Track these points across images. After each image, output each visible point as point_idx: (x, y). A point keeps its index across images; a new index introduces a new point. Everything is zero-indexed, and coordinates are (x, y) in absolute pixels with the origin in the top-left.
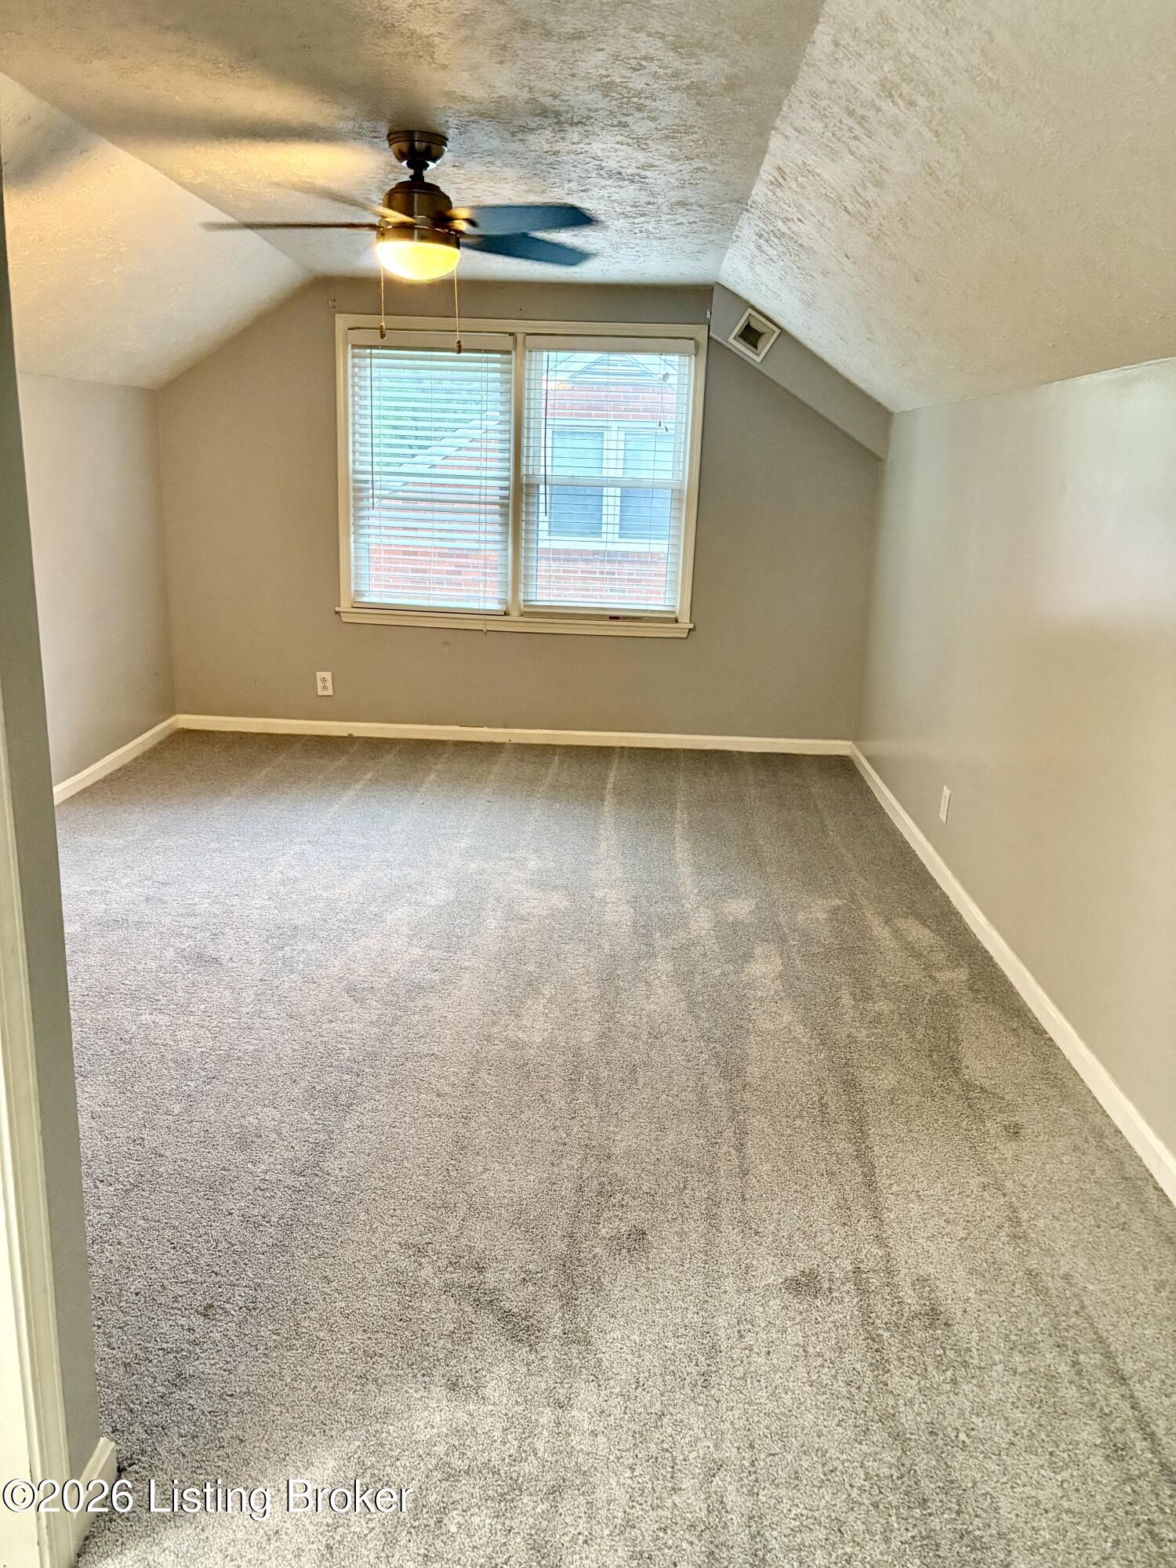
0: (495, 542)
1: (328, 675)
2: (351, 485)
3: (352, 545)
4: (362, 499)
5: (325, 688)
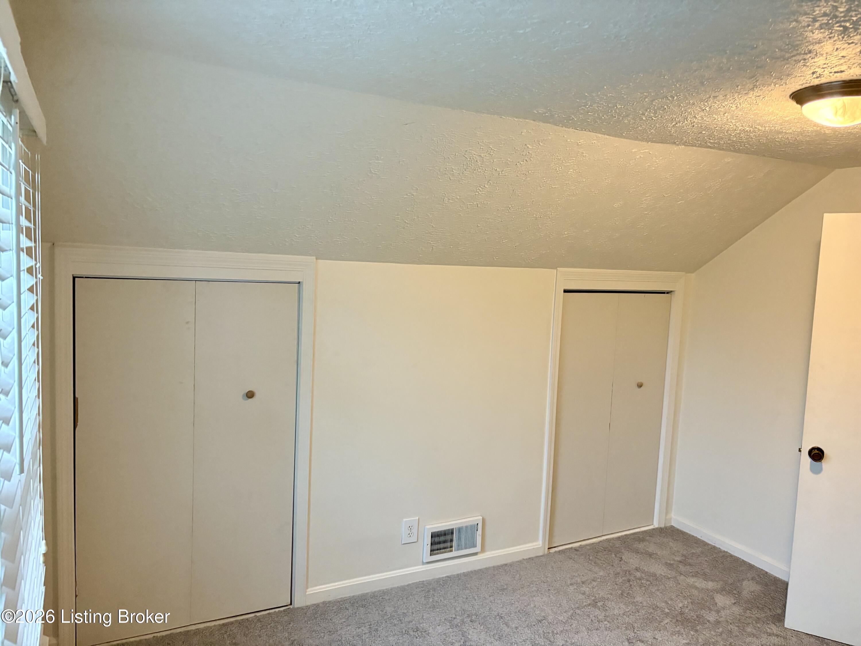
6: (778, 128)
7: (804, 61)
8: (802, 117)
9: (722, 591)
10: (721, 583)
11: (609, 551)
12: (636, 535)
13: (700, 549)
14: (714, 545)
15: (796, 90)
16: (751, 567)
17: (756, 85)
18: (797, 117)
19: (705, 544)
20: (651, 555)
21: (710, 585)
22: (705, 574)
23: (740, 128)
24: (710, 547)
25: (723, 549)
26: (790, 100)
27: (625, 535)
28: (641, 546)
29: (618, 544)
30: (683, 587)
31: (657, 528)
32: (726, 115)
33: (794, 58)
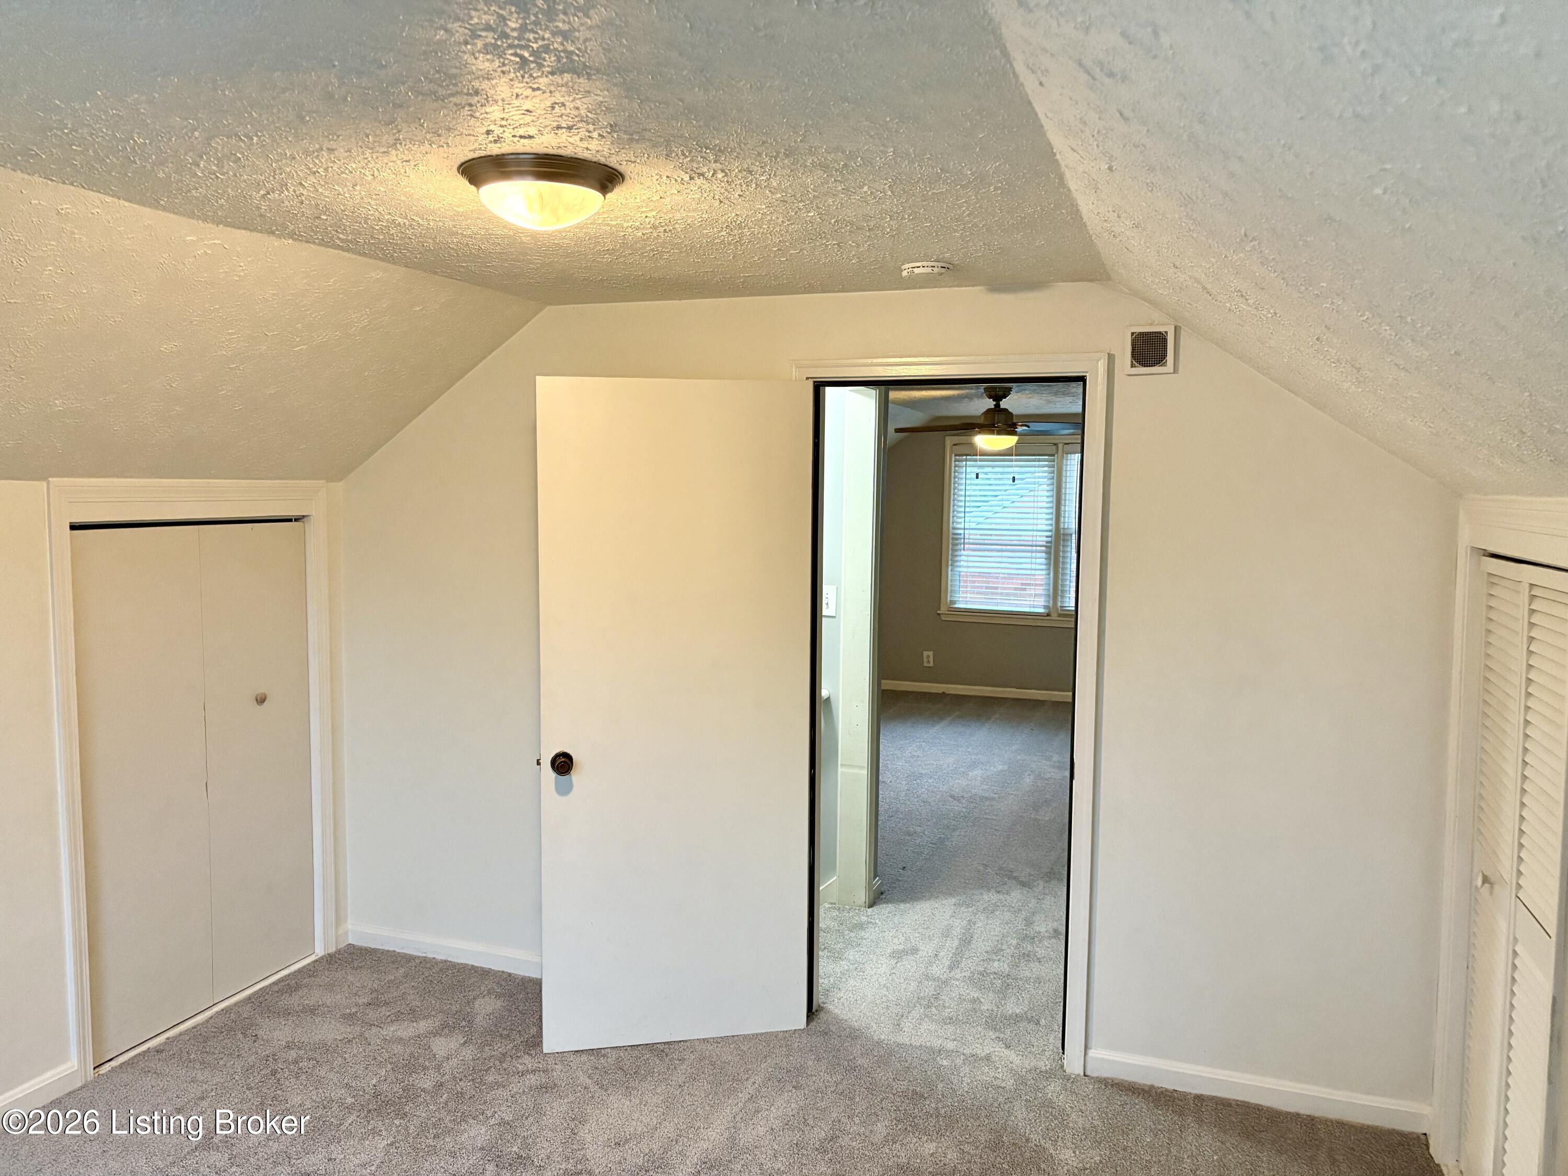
0: (1042, 570)
1: (931, 653)
2: (951, 536)
3: (950, 573)
4: (957, 545)
5: (929, 662)
6: (449, 224)
7: (470, 109)
8: (482, 208)
9: (444, 1029)
10: (440, 1016)
11: (231, 1029)
12: (283, 984)
13: (402, 971)
14: (425, 955)
15: (467, 159)
16: (485, 973)
17: (399, 140)
18: (475, 208)
19: (409, 958)
20: (312, 1011)
21: (423, 1026)
22: (413, 1011)
23: (386, 217)
24: (417, 961)
25: (440, 957)
26: (459, 176)
27: (261, 989)
28: (293, 1001)
29: (246, 1011)
30: (376, 1048)
31: (322, 958)
32: (358, 188)
33: (453, 99)
